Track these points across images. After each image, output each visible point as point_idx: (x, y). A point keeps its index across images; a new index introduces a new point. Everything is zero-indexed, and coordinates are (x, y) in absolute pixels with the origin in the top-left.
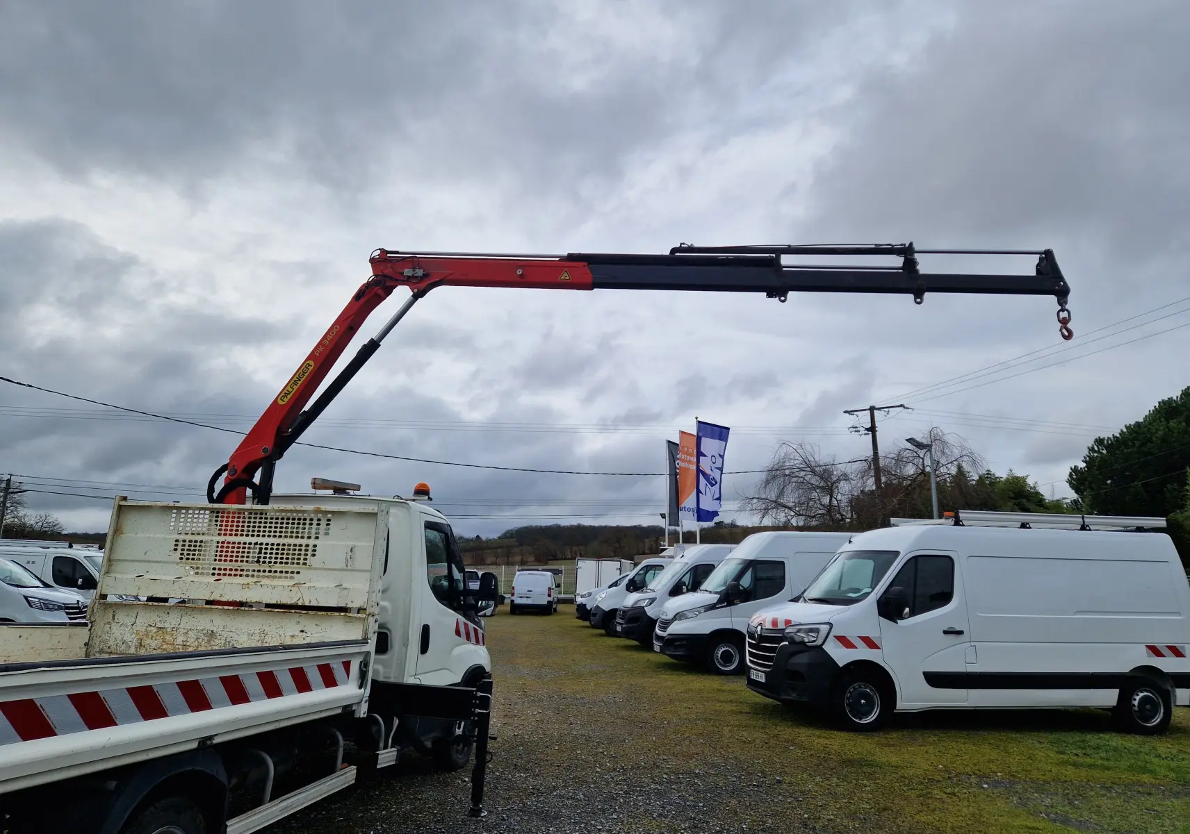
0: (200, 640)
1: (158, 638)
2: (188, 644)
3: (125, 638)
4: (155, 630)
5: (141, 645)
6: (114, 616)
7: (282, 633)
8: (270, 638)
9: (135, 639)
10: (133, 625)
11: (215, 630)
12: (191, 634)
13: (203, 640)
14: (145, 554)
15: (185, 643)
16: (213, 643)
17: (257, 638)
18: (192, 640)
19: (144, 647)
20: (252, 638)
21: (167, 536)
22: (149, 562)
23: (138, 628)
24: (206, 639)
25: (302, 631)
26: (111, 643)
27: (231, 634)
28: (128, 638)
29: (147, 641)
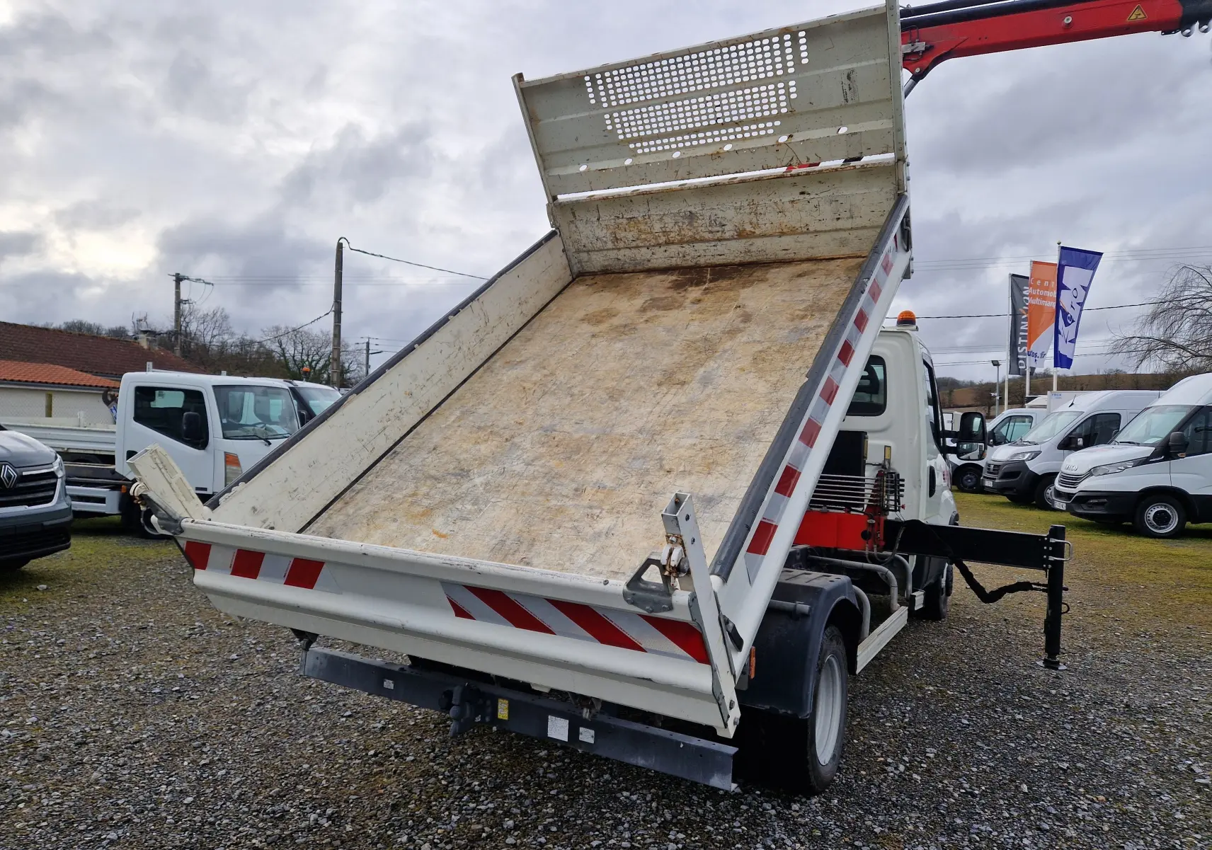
0: (681, 224)
1: (632, 229)
2: (668, 230)
3: (597, 235)
4: (625, 221)
5: (617, 239)
6: (573, 213)
7: (778, 200)
8: (764, 208)
9: (608, 234)
10: (598, 219)
11: (693, 211)
12: (667, 219)
13: (683, 223)
14: (577, 139)
15: (664, 229)
16: (695, 224)
17: (748, 211)
18: (671, 225)
19: (621, 240)
20: (742, 211)
21: (592, 113)
22: (584, 148)
23: (606, 223)
24: (686, 221)
25: (802, 193)
26: (584, 241)
27: (714, 212)
28: (600, 233)
29: (621, 234)
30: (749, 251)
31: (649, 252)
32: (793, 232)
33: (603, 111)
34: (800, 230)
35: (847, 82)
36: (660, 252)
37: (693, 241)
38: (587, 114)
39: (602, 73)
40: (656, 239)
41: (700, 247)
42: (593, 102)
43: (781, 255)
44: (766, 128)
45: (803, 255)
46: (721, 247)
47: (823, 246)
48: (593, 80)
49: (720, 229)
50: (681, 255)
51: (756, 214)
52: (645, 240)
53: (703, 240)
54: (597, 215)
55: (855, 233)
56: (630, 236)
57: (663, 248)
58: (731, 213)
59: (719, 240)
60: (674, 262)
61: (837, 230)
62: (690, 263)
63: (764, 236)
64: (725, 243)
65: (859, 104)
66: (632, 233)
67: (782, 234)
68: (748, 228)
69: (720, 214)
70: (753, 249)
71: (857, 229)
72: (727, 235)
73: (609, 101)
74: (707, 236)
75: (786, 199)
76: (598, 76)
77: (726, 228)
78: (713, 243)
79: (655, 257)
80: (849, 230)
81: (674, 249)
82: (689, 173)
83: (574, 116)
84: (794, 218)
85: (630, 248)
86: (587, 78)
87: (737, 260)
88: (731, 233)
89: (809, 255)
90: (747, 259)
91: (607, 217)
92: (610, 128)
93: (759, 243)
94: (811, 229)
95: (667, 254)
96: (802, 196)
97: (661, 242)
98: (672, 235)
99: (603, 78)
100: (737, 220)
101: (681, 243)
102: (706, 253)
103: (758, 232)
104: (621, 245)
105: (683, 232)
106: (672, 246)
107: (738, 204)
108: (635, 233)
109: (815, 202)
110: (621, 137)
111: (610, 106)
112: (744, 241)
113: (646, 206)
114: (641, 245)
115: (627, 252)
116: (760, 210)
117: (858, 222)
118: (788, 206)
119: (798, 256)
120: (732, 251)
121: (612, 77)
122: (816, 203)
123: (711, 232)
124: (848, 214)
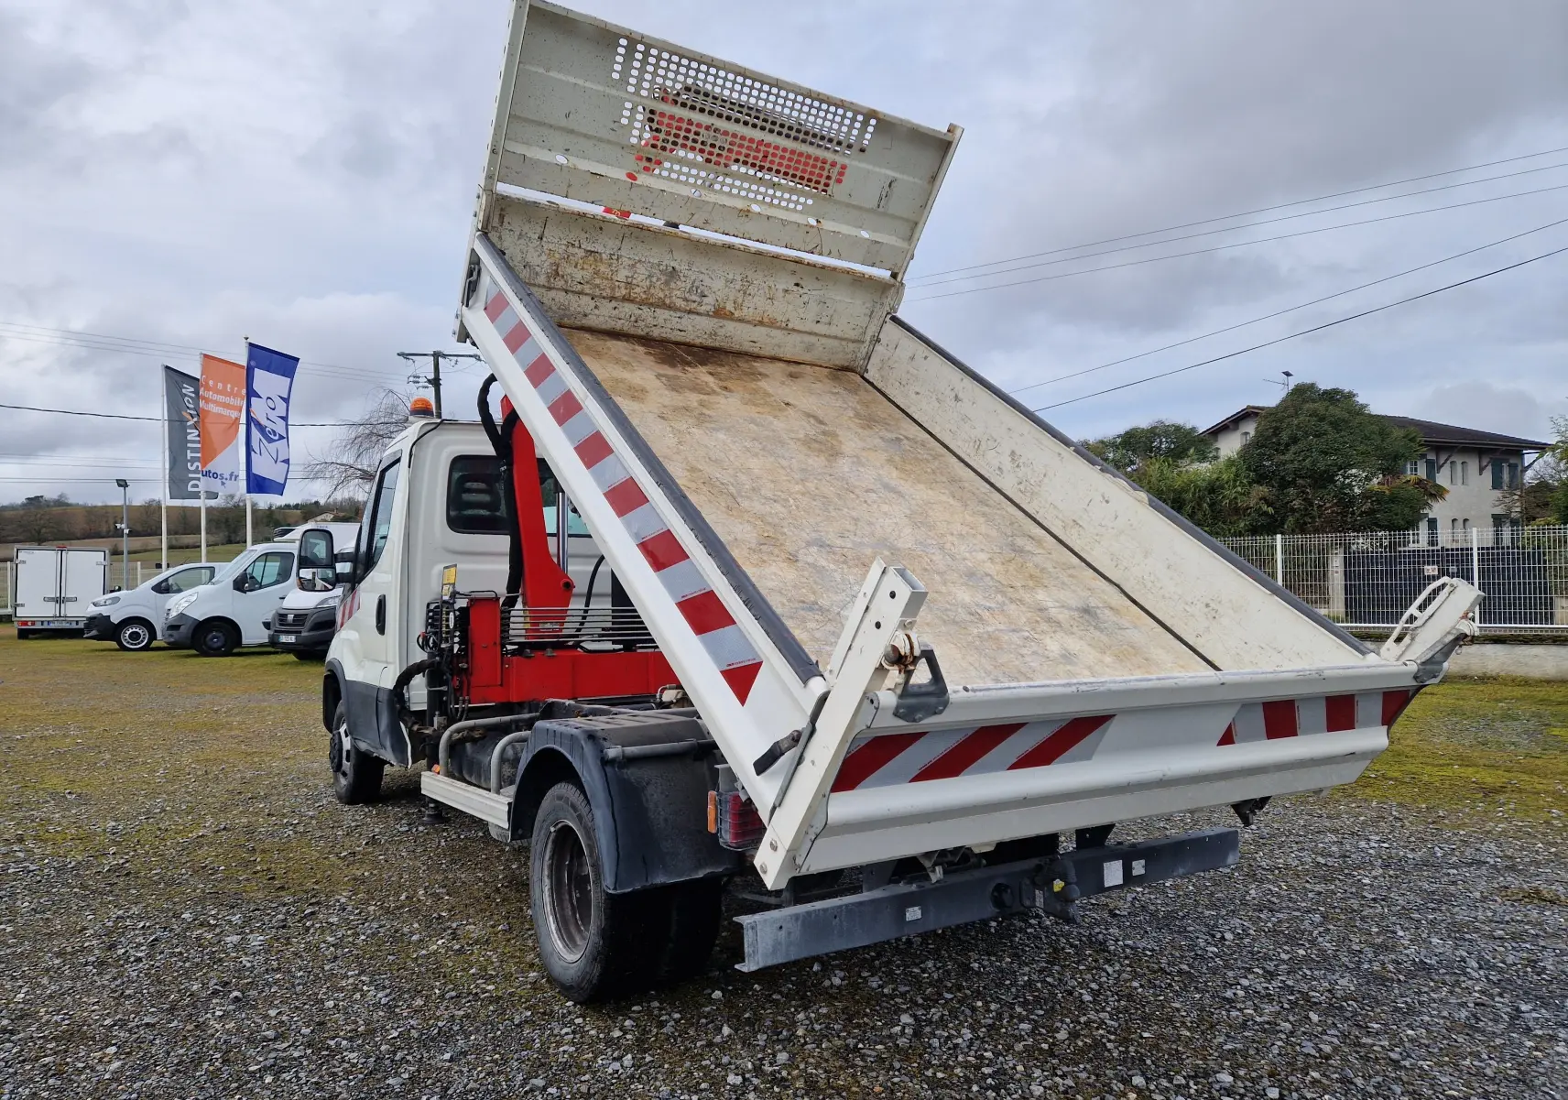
0: (654, 279)
1: (585, 266)
2: (634, 282)
3: (529, 259)
4: (581, 253)
5: (557, 271)
6: (502, 217)
7: (772, 284)
8: (755, 289)
9: (547, 263)
10: (540, 238)
11: (677, 267)
12: (641, 269)
13: (658, 279)
14: (567, 116)
15: (629, 280)
16: (673, 285)
17: (738, 287)
18: (642, 277)
19: (563, 277)
20: (732, 285)
21: (608, 90)
22: (572, 132)
23: (551, 247)
24: (663, 278)
25: (797, 285)
27: (702, 277)
28: (533, 258)
29: (567, 269)
30: (715, 334)
31: (592, 304)
32: (772, 324)
33: (627, 96)
34: (778, 324)
35: (887, 189)
36: (606, 308)
37: (662, 305)
38: (600, 88)
39: (648, 47)
40: (613, 289)
41: (663, 314)
42: (616, 76)
43: (747, 347)
44: (797, 202)
45: (767, 351)
46: (687, 322)
47: (790, 346)
48: (631, 49)
49: (698, 299)
50: (633, 319)
51: (745, 293)
52: (598, 286)
53: (670, 307)
54: (539, 230)
55: (824, 340)
56: (579, 275)
57: (614, 304)
58: (718, 284)
59: (690, 312)
60: (618, 325)
61: (810, 333)
62: (640, 332)
63: (741, 320)
64: (693, 316)
65: (885, 214)
66: (585, 272)
67: (761, 323)
68: (730, 307)
69: (707, 281)
70: (721, 332)
71: (829, 337)
72: (702, 309)
73: (638, 86)
74: (680, 303)
75: (781, 287)
76: (640, 47)
77: (705, 300)
78: (679, 314)
79: (596, 312)
80: (821, 335)
81: (628, 308)
82: (706, 222)
83: (580, 82)
84: (779, 310)
85: (566, 291)
86: (623, 42)
87: (698, 341)
88: (708, 308)
89: (773, 353)
90: (709, 343)
91: (556, 239)
92: (624, 121)
93: (730, 327)
94: (790, 326)
95: (615, 312)
96: (795, 288)
97: (617, 295)
98: (637, 290)
99: (646, 54)
100: (720, 296)
101: (642, 303)
102: (665, 324)
103: (737, 314)
104: (560, 283)
105: (652, 291)
106: (626, 305)
107: (731, 277)
108: (587, 274)
109: (805, 298)
110: (634, 141)
111: (637, 93)
112: (716, 320)
113: (618, 243)
114: (587, 291)
115: (561, 296)
116: (751, 290)
117: (833, 330)
118: (781, 294)
119: (762, 353)
120: (696, 329)
121: (659, 58)
122: (806, 300)
123: (686, 300)
124: (827, 320)
